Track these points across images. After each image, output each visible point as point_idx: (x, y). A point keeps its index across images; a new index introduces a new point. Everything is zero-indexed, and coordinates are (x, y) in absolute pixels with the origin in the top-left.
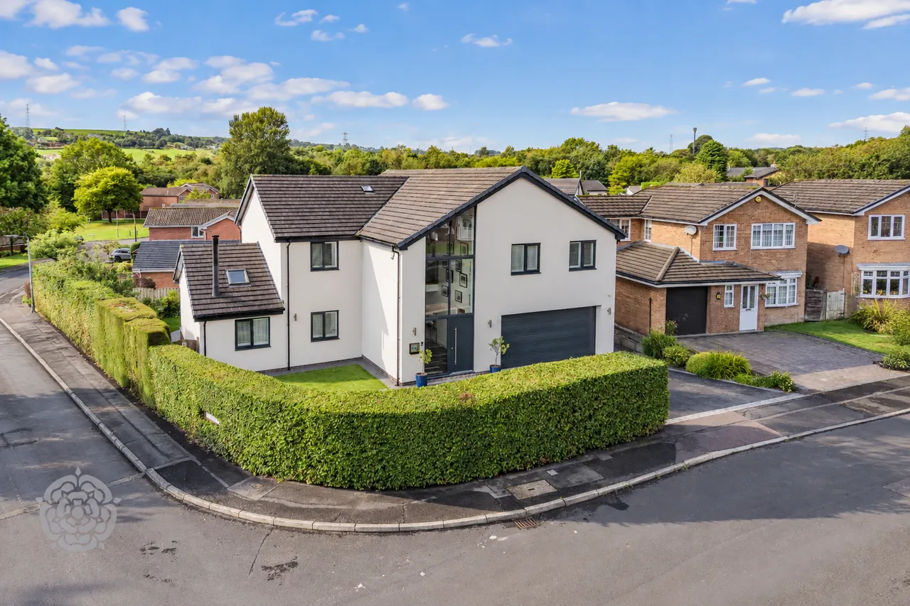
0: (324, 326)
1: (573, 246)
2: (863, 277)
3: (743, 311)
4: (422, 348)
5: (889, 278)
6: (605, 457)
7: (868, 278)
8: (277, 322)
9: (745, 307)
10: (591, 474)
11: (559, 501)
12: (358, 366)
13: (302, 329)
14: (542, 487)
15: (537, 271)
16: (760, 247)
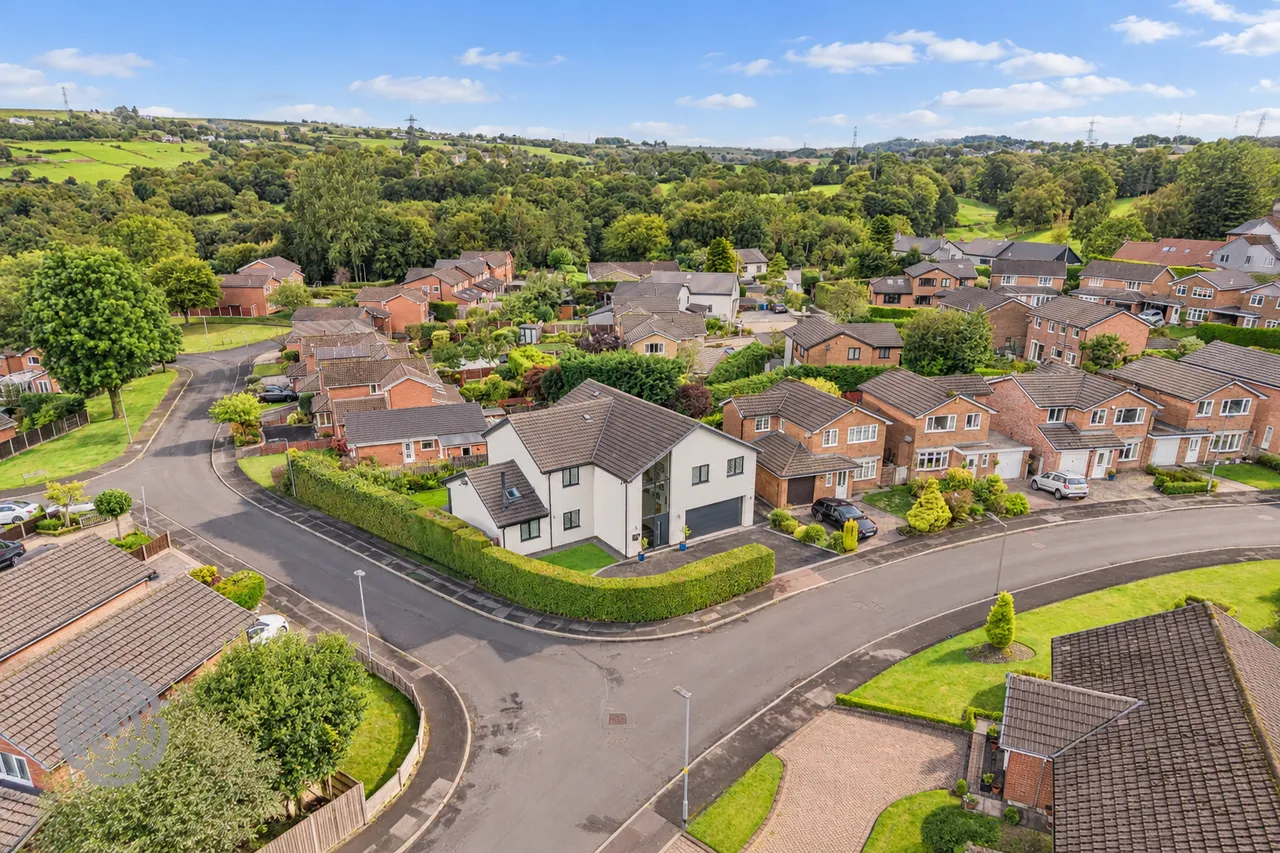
0: (571, 521)
1: (730, 461)
2: (920, 457)
3: (837, 487)
4: (640, 538)
5: (935, 457)
6: (741, 598)
7: (923, 457)
8: (544, 522)
9: (839, 484)
10: (735, 608)
11: (722, 622)
12: (592, 544)
13: (558, 524)
14: (714, 616)
15: (707, 481)
16: (855, 442)
